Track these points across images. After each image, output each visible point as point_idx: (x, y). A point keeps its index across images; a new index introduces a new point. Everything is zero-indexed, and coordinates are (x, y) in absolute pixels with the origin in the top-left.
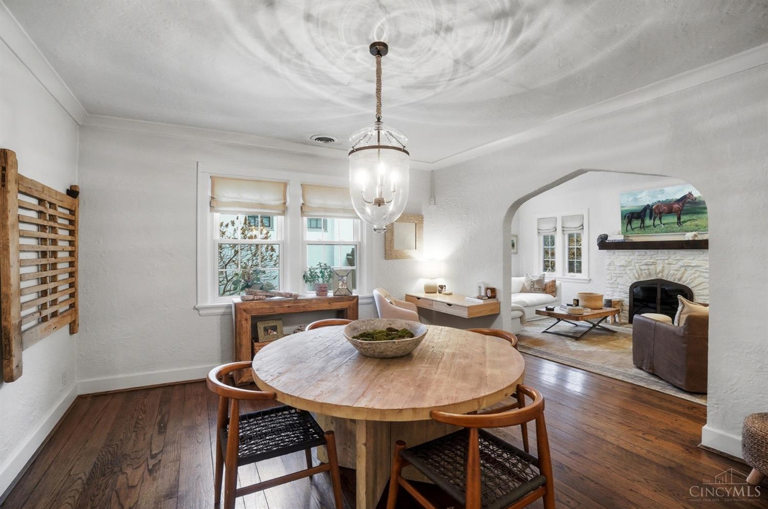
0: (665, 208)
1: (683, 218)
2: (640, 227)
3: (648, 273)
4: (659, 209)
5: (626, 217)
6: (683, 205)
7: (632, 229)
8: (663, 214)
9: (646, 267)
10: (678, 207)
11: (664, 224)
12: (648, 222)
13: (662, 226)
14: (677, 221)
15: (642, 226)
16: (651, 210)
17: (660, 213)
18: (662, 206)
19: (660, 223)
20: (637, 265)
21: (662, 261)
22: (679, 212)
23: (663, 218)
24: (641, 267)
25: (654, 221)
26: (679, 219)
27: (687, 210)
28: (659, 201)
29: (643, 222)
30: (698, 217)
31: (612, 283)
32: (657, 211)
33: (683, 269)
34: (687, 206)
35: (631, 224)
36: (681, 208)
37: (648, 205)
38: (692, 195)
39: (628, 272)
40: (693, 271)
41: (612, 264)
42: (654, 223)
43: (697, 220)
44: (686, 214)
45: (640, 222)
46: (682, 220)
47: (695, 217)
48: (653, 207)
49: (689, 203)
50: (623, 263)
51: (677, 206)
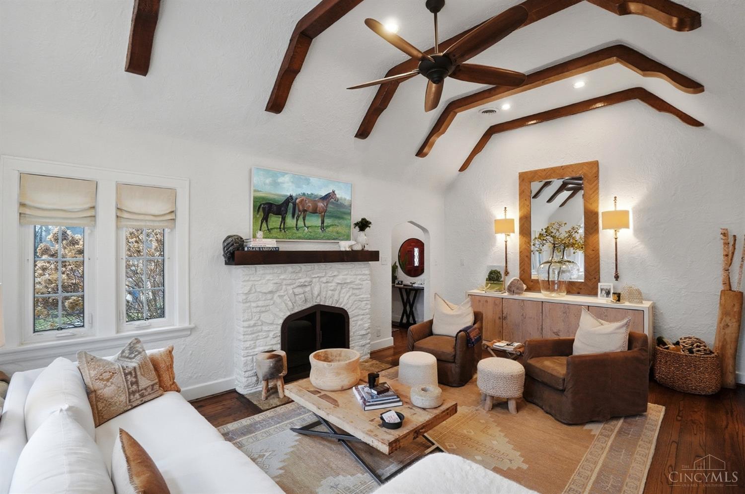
0: (310, 205)
1: (327, 221)
2: (280, 228)
3: (304, 299)
4: (303, 206)
5: (261, 209)
6: (327, 205)
7: (268, 229)
8: (308, 212)
9: (299, 290)
10: (322, 206)
11: (308, 227)
12: (290, 221)
13: (304, 230)
14: (320, 225)
15: (282, 226)
16: (295, 204)
17: (305, 211)
18: (307, 202)
19: (304, 225)
20: (289, 287)
21: (318, 279)
22: (323, 214)
23: (307, 218)
24: (294, 290)
25: (297, 221)
26: (323, 222)
27: (330, 213)
28: (304, 194)
29: (284, 219)
30: (339, 223)
31: (254, 325)
32: (301, 208)
33: (339, 288)
34: (331, 208)
35: (267, 221)
36: (325, 208)
37: (291, 196)
38: (335, 195)
39: (278, 301)
40: (347, 289)
41: (254, 290)
42: (297, 225)
43: (338, 226)
44: (330, 217)
45: (281, 219)
46: (325, 224)
47: (336, 222)
48: (298, 201)
49: (333, 203)
50: (271, 287)
51: (322, 204)
